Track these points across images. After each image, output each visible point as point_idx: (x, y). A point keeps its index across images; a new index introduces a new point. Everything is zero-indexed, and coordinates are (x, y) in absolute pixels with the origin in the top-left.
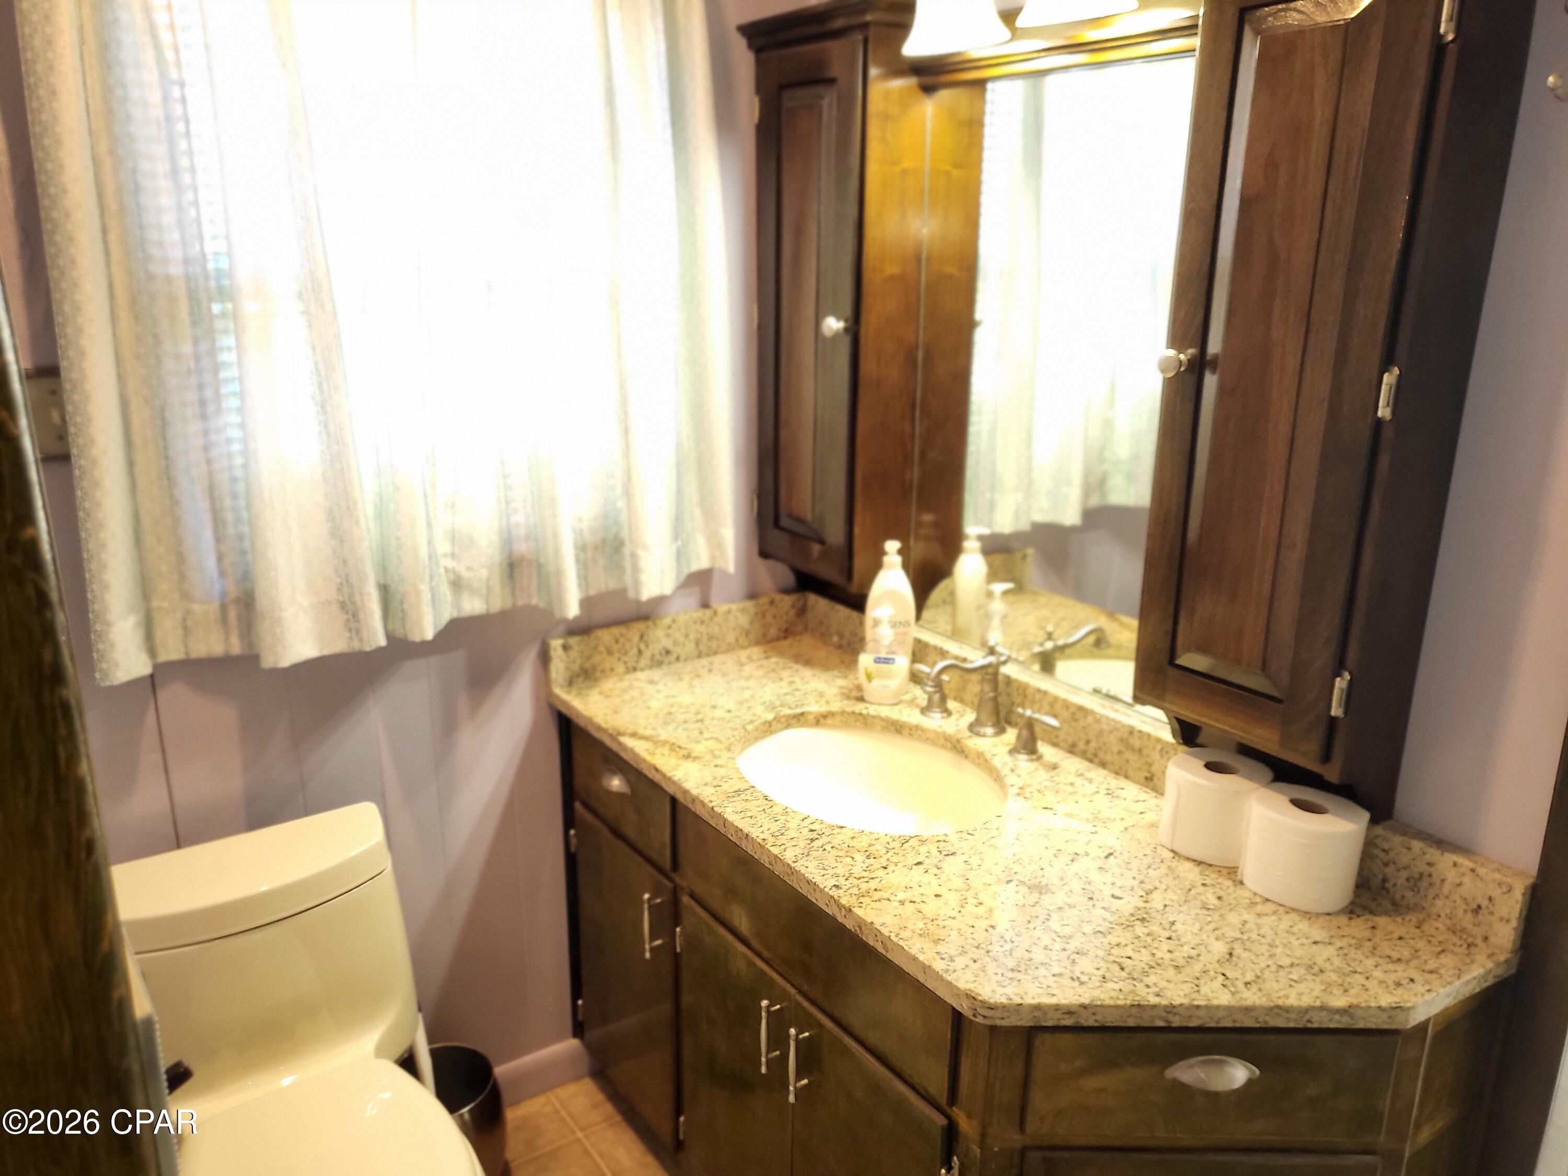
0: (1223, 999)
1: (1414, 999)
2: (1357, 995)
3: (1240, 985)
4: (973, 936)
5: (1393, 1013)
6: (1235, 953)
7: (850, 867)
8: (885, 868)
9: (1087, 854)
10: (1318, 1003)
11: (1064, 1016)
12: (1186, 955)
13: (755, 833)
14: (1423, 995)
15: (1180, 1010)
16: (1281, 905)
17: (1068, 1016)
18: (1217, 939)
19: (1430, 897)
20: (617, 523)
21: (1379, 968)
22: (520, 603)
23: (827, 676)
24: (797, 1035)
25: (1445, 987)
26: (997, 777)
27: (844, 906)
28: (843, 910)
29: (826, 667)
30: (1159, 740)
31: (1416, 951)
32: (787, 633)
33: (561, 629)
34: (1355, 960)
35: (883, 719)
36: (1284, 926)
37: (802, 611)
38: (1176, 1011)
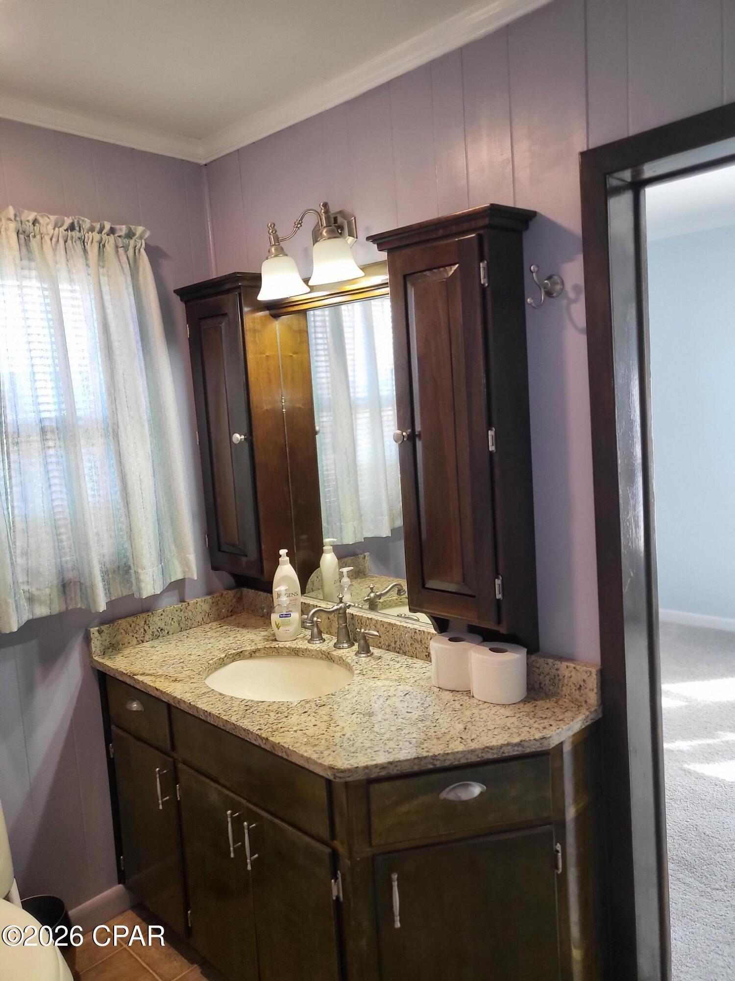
0: (461, 748)
1: (551, 733)
2: (524, 736)
3: (469, 741)
4: (333, 741)
5: (542, 741)
6: (467, 728)
7: (267, 719)
8: (286, 717)
9: (395, 695)
10: (506, 742)
11: (381, 770)
12: (443, 732)
13: (215, 712)
14: (555, 730)
15: (439, 757)
16: (492, 704)
17: (383, 770)
18: (459, 723)
19: (560, 686)
20: (125, 556)
21: (536, 723)
22: (70, 607)
23: (256, 631)
24: (249, 825)
25: (566, 725)
26: (348, 667)
27: (264, 738)
28: (264, 740)
29: (255, 627)
30: (429, 633)
31: (554, 713)
32: (232, 612)
33: (96, 621)
34: (525, 721)
35: (287, 649)
36: (493, 712)
37: (240, 599)
38: (437, 758)
